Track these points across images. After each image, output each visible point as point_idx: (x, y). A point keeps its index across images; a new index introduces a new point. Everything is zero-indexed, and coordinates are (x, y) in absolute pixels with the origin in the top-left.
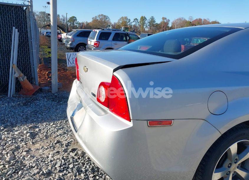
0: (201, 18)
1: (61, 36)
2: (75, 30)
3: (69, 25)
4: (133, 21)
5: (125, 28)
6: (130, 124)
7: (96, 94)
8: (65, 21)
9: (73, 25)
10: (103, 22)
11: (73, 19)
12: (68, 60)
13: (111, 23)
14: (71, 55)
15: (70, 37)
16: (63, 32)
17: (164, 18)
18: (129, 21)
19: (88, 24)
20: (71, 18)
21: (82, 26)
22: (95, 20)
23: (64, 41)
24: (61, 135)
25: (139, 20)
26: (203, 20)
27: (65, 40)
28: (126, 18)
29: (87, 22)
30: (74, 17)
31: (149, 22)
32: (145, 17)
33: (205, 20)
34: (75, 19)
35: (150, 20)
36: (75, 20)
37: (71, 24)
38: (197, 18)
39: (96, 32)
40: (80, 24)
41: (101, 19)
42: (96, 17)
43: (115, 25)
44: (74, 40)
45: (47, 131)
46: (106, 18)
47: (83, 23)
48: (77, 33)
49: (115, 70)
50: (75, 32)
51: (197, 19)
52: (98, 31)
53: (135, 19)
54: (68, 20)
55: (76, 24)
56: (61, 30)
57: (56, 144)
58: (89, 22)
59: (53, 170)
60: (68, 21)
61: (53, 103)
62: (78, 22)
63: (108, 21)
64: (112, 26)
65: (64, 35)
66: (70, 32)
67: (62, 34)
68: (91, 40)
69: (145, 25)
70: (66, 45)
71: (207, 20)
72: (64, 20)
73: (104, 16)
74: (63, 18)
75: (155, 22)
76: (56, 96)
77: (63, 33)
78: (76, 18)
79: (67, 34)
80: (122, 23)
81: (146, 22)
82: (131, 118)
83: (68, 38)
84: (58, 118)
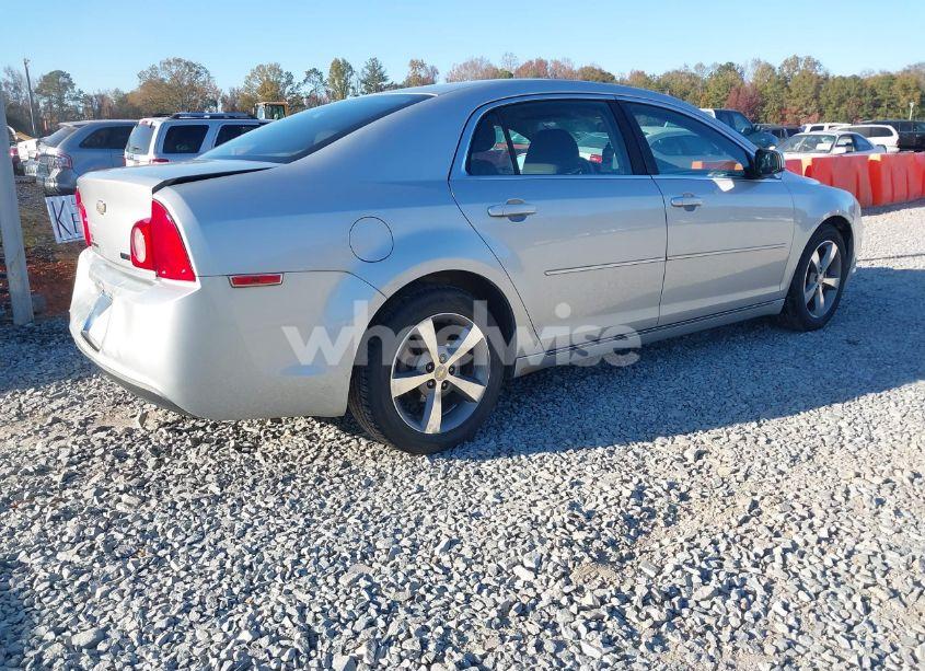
0: (544, 58)
1: (16, 151)
2: (70, 124)
3: (42, 105)
4: (305, 81)
5: (272, 106)
6: (195, 286)
7: (129, 253)
8: (25, 93)
9: (61, 105)
10: (186, 88)
11: (57, 83)
12: (58, 220)
13: (218, 93)
14: (66, 206)
15: (54, 151)
16: (22, 136)
17: (415, 64)
18: (289, 82)
19: (124, 100)
20: (46, 78)
21: (98, 106)
22: (152, 84)
23: (33, 170)
24: (63, 408)
25: (326, 76)
26: (550, 65)
27: (34, 168)
28: (275, 69)
29: (117, 91)
30: (60, 74)
31: (362, 82)
32: (348, 61)
33: (556, 63)
34: (66, 80)
35: (368, 71)
36: (65, 85)
37: (50, 102)
38: (531, 59)
39: (152, 127)
40: (91, 100)
41: (174, 77)
42: (153, 68)
43: (234, 99)
44: (70, 161)
45: (20, 405)
46: (197, 73)
47: (102, 97)
48: (80, 134)
49: (155, 190)
50: (70, 131)
51: (531, 62)
52: (157, 123)
53: (309, 73)
54: (35, 85)
55: (71, 103)
56: (12, 129)
57: (51, 425)
58: (126, 90)
59: (51, 465)
60: (38, 91)
61: (25, 347)
62: (81, 92)
63: (204, 83)
64: (223, 101)
65: (27, 148)
66: (50, 132)
67: (20, 144)
68: (136, 157)
69: (351, 90)
70: (40, 182)
71: (566, 64)
72: (16, 88)
73: (187, 64)
74: (10, 80)
75: (385, 79)
76: (31, 331)
77: (21, 140)
78: (67, 76)
79: (38, 143)
80: (263, 91)
81: (354, 80)
82: (196, 274)
83: (45, 155)
84: (46, 378)
